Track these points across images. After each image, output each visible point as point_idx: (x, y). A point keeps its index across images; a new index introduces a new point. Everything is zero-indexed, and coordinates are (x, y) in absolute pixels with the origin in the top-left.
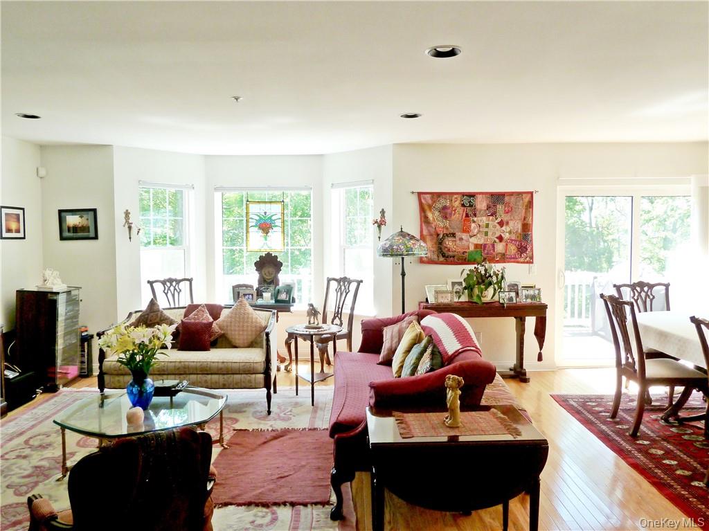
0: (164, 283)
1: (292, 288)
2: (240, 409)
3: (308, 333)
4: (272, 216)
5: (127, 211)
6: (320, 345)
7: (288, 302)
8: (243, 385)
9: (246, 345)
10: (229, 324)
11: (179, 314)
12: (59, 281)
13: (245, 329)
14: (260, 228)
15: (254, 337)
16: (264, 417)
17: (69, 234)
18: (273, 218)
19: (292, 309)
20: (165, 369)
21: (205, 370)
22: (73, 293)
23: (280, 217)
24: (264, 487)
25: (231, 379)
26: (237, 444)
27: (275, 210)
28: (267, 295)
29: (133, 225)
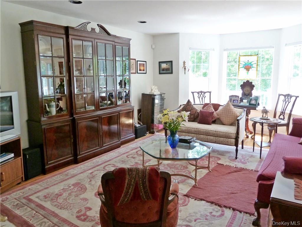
0: (198, 93)
1: (258, 98)
2: (223, 153)
3: (261, 122)
4: (251, 62)
5: (184, 61)
6: (270, 128)
7: (255, 105)
8: (224, 143)
9: (229, 124)
10: (221, 114)
11: (200, 107)
12: (157, 90)
13: (229, 116)
14: (245, 68)
15: (233, 121)
16: (233, 160)
17: (162, 71)
18: (252, 63)
19: (257, 108)
20: (190, 130)
21: (207, 133)
22: (162, 95)
23: (256, 63)
24: (222, 196)
25: (219, 139)
26: (216, 171)
27: (253, 59)
28: (245, 101)
29: (186, 68)
